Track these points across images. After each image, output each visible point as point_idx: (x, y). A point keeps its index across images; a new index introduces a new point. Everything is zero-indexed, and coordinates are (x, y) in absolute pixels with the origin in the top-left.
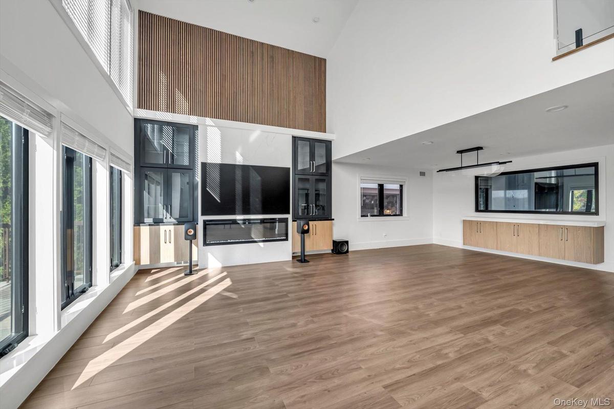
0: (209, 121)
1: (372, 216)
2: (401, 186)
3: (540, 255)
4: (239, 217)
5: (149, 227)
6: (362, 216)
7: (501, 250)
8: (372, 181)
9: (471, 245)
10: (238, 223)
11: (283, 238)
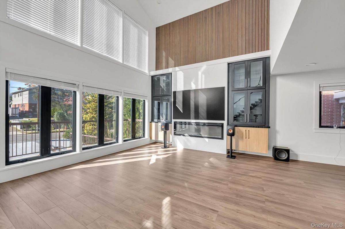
0: (177, 68)
4: (193, 121)
5: (155, 123)
10: (192, 125)
11: (220, 137)
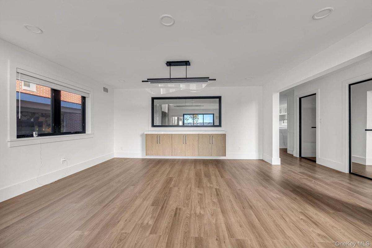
1: (40, 135)
2: (84, 98)
3: (199, 155)
6: (18, 137)
7: (175, 155)
8: (40, 81)
9: (152, 155)
